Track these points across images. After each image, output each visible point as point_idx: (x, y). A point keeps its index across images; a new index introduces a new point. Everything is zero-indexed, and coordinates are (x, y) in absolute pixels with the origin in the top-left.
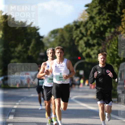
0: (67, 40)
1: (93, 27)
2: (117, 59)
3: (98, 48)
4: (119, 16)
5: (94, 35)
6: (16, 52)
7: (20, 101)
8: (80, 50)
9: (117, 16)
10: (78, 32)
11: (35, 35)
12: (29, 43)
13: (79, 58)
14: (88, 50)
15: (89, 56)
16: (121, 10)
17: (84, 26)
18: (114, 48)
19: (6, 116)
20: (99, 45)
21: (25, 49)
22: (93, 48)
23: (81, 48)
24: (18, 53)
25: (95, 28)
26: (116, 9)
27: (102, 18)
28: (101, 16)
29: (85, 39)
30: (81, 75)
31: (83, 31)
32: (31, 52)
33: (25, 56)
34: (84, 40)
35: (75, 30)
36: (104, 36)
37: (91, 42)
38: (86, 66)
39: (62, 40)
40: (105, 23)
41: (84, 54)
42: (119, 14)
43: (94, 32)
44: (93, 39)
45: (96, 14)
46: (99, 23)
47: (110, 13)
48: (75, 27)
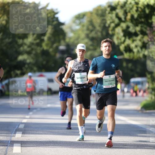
0: (98, 28)
1: (135, 8)
3: (143, 38)
5: (137, 19)
6: (25, 44)
7: (31, 113)
10: (114, 16)
11: (53, 21)
14: (128, 42)
15: (128, 49)
17: (122, 7)
19: (12, 134)
20: (143, 33)
21: (38, 41)
22: (135, 38)
23: (118, 38)
24: (29, 47)
25: (137, 11)
29: (124, 25)
31: (121, 14)
32: (47, 45)
33: (39, 50)
34: (122, 27)
35: (109, 13)
36: (150, 21)
37: (132, 29)
38: (124, 64)
39: (91, 27)
41: (122, 48)
43: (136, 16)
44: (136, 25)
48: (109, 9)
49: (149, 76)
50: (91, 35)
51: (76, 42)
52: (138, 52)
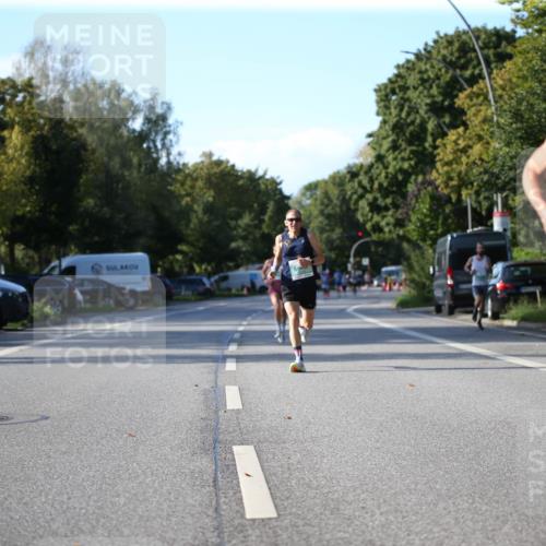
0: (336, 202)
1: (383, 175)
2: (432, 232)
3: (395, 212)
4: (432, 154)
5: (386, 189)
6: (239, 226)
7: (249, 318)
8: (361, 220)
9: (427, 152)
10: (356, 185)
11: (275, 195)
12: (263, 210)
13: (360, 234)
14: (376, 218)
15: (377, 228)
16: (434, 141)
17: (366, 173)
18: (425, 211)
19: (223, 346)
20: (396, 206)
21: (256, 222)
22: (385, 213)
23: (363, 215)
24: (244, 230)
25: (386, 177)
26: (425, 140)
27: (399, 157)
28: (396, 153)
29: (369, 197)
30: (366, 266)
31: (365, 182)
32: (268, 226)
33: (258, 234)
34: (367, 199)
35: (349, 181)
36: (404, 190)
37: (381, 202)
38: (373, 249)
39: (326, 201)
40: (406, 165)
41: (369, 226)
42: (430, 150)
43: (385, 184)
44: (385, 196)
45: (388, 151)
46: (395, 166)
47: (414, 148)
48: (348, 176)
49: (405, 263)
50: (326, 212)
51: (307, 221)
52: (390, 232)
